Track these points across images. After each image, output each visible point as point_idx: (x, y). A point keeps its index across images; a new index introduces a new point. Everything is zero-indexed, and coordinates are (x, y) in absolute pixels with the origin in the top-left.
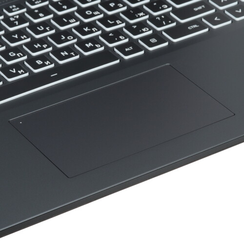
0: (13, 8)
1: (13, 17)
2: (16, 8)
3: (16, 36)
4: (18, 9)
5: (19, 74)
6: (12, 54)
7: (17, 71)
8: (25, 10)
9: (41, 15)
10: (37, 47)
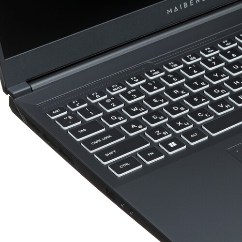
0: (208, 50)
1: (210, 58)
2: (211, 50)
3: (217, 75)
4: (212, 50)
5: (227, 109)
6: (216, 91)
7: (224, 106)
8: (218, 51)
9: (233, 55)
10: (236, 83)
